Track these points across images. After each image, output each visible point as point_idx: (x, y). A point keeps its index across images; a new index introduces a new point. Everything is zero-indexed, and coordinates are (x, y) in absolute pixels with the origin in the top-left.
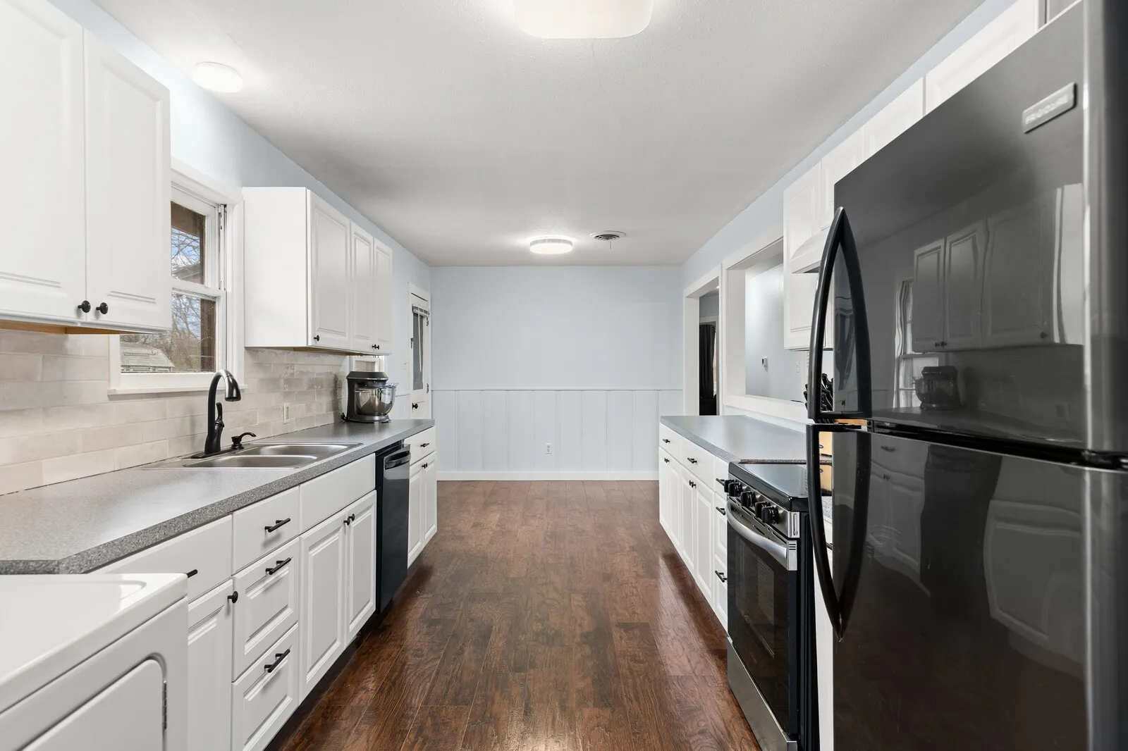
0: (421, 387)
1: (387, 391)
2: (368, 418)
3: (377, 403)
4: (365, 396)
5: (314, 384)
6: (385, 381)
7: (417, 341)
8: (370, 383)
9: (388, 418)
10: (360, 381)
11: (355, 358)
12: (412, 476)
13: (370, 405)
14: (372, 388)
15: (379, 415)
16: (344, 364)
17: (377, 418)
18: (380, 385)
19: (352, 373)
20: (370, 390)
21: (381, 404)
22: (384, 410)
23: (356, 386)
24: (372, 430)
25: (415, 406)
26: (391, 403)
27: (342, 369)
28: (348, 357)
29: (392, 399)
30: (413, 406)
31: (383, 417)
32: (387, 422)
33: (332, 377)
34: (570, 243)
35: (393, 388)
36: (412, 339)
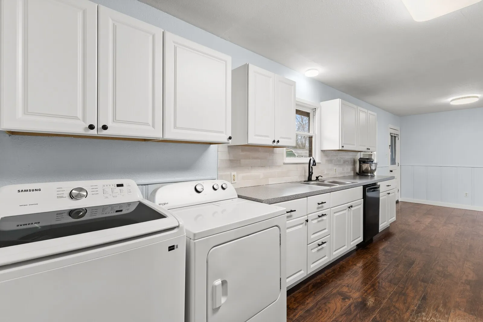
0: (395, 164)
1: (373, 165)
2: (366, 174)
3: (369, 169)
4: (365, 166)
5: (345, 162)
6: (373, 161)
7: (393, 146)
8: (367, 162)
9: (374, 174)
10: (363, 161)
11: (362, 153)
12: (381, 197)
13: (367, 170)
14: (368, 163)
15: (370, 173)
16: (358, 155)
17: (369, 174)
18: (371, 162)
19: (360, 158)
20: (367, 164)
21: (371, 170)
22: (372, 172)
23: (362, 163)
24: (368, 178)
25: (392, 171)
26: (375, 169)
27: (357, 157)
28: (359, 153)
29: (376, 168)
30: (390, 171)
31: (372, 174)
32: (374, 176)
33: (353, 160)
34: (477, 97)
35: (376, 164)
36: (390, 146)
